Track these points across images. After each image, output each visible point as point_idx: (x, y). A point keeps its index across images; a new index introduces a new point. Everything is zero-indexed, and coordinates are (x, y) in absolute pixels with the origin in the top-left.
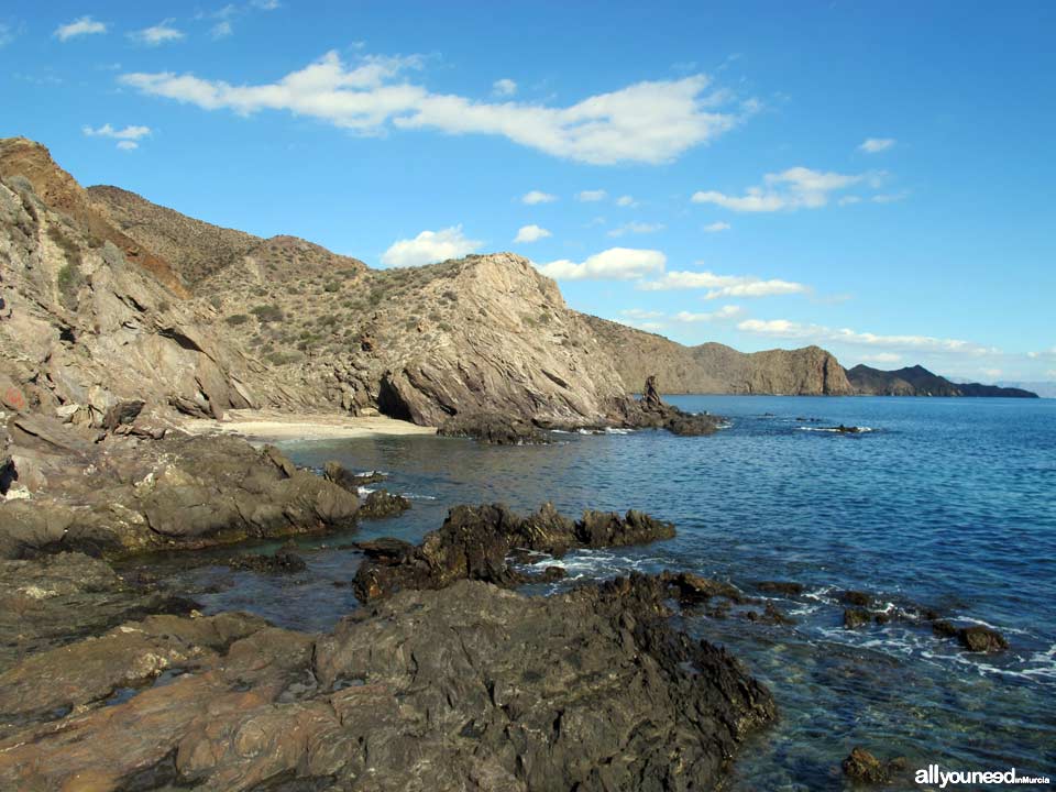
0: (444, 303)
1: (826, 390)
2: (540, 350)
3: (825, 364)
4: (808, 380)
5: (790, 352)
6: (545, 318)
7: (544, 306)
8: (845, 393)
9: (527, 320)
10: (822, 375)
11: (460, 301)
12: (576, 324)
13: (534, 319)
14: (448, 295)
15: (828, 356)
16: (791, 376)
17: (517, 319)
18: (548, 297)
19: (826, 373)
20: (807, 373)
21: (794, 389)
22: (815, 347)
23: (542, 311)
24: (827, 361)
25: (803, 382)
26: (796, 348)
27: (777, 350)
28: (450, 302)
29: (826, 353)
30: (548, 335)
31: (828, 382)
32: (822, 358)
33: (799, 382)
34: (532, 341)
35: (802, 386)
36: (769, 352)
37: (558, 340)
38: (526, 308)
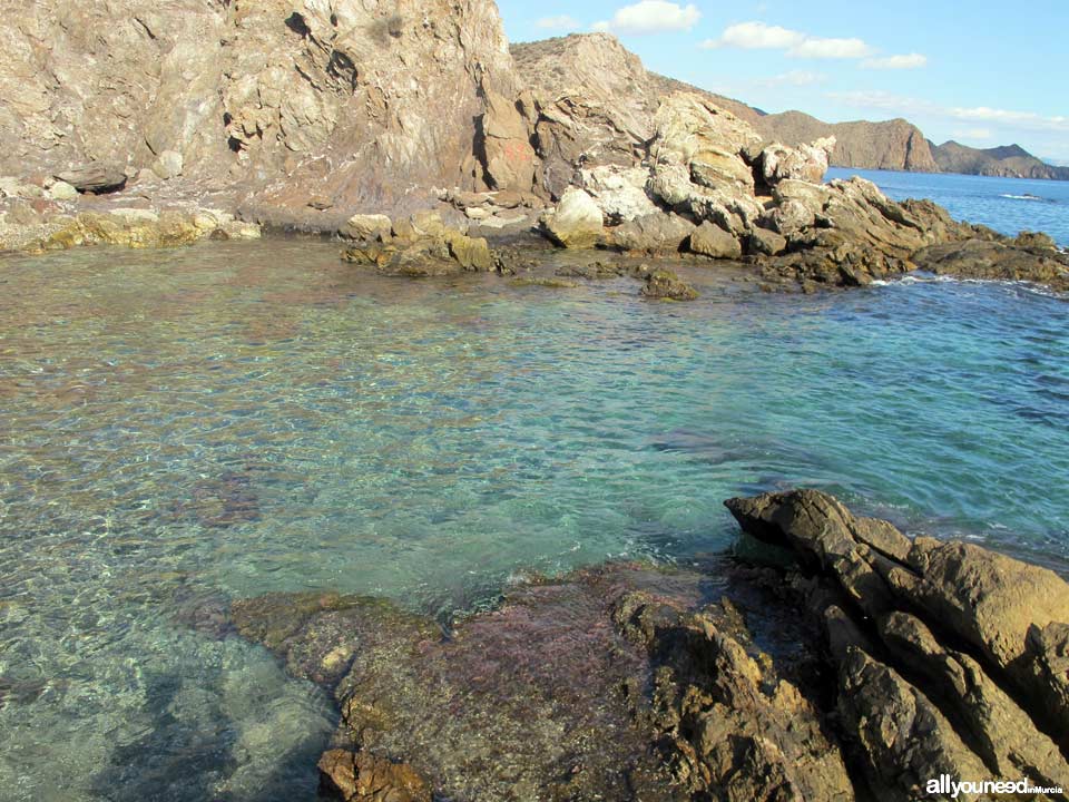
0: (554, 76)
1: (907, 166)
2: (626, 115)
3: (909, 139)
4: (891, 154)
5: (874, 124)
6: (630, 89)
7: (629, 79)
8: (927, 170)
9: (616, 90)
10: (905, 149)
11: (567, 75)
12: (654, 93)
13: (621, 89)
14: (558, 70)
15: (913, 131)
16: (870, 148)
17: (608, 90)
18: (632, 71)
19: (909, 147)
20: (890, 147)
21: (875, 163)
22: (902, 121)
23: (628, 83)
24: (912, 134)
25: (884, 156)
26: (881, 121)
27: (860, 122)
28: (559, 76)
29: (912, 126)
30: (632, 103)
31: (910, 156)
32: (907, 132)
33: (881, 157)
34: (620, 107)
35: (883, 161)
36: (852, 123)
37: (640, 107)
38: (615, 80)
